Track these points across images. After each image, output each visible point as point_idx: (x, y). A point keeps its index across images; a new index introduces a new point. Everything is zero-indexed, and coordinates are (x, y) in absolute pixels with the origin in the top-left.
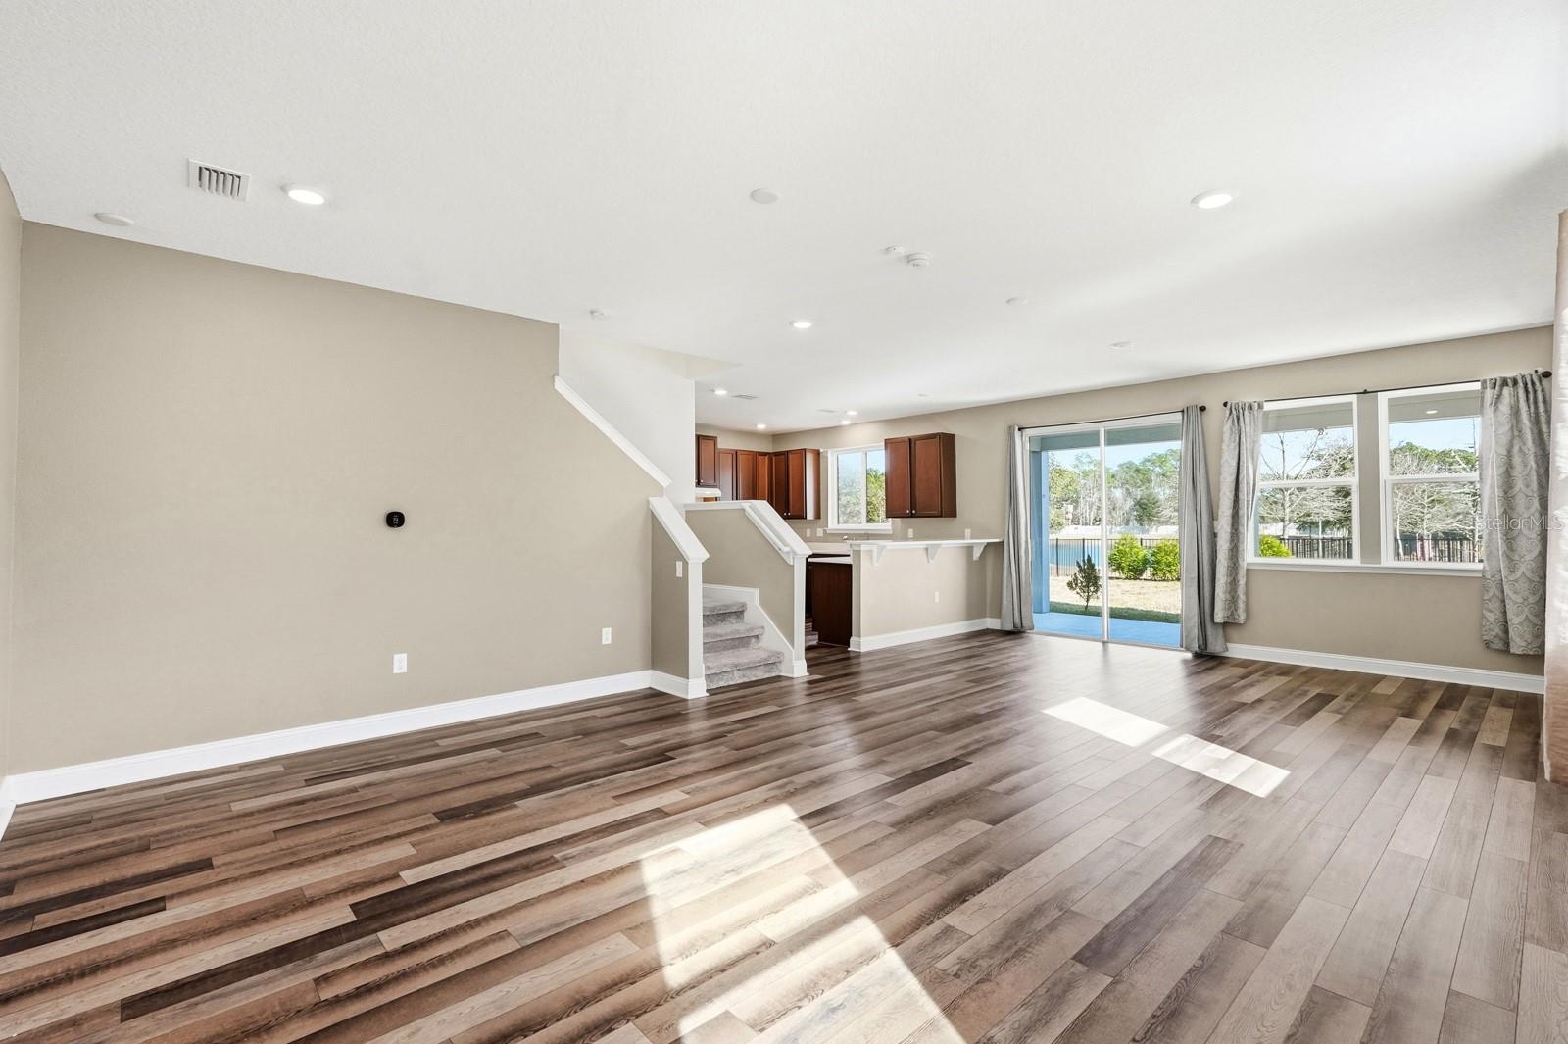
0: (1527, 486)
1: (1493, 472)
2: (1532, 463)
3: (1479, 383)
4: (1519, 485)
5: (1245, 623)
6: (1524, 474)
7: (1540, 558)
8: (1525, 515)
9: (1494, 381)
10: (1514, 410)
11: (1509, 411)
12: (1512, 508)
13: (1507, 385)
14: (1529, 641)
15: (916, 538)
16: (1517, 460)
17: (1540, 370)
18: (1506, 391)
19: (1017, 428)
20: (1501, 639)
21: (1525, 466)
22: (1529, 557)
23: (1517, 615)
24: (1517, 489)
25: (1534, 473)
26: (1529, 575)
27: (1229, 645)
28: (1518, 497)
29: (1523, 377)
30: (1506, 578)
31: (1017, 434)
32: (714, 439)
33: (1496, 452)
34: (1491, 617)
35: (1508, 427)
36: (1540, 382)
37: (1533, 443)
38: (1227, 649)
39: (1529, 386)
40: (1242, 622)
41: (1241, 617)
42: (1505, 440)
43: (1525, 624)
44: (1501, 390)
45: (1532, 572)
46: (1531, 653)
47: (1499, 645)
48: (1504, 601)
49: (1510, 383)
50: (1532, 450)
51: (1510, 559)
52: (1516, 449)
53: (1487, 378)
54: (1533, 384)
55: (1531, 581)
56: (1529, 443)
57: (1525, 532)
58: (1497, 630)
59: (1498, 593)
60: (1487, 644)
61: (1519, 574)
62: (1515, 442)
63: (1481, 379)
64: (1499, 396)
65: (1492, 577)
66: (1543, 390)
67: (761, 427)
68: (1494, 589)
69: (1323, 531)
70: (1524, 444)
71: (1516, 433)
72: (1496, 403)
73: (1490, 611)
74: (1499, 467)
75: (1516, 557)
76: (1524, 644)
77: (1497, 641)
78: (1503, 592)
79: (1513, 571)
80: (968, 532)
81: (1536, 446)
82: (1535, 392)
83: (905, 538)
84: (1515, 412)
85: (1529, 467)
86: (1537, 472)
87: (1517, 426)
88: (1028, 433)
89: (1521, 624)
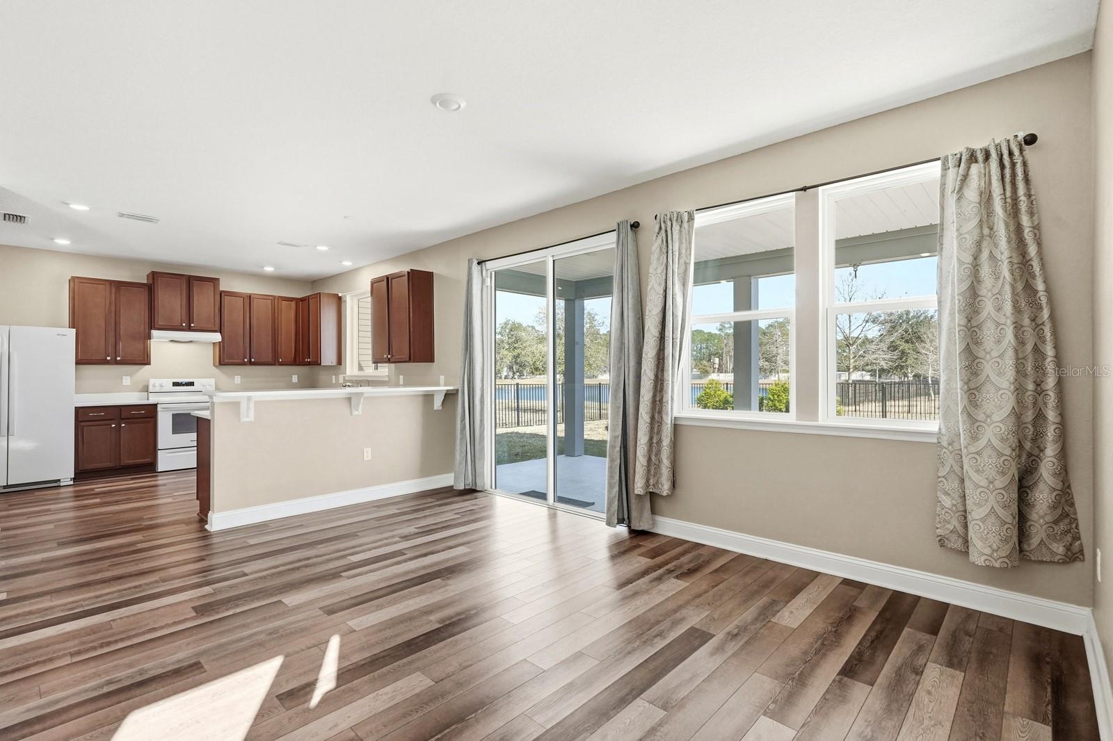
0: (999, 309)
1: (953, 291)
2: (1006, 272)
3: (939, 162)
4: (988, 307)
5: (668, 496)
6: (996, 291)
7: (1013, 419)
8: (995, 354)
9: (958, 156)
10: (985, 197)
11: (977, 199)
12: (977, 343)
13: (976, 161)
14: (995, 547)
15: (405, 385)
16: (985, 271)
17: (1021, 135)
18: (975, 169)
19: (475, 262)
20: (959, 536)
21: (997, 278)
22: (997, 417)
23: (979, 505)
24: (984, 315)
25: (1008, 289)
26: (996, 442)
27: (659, 519)
28: (985, 328)
29: (998, 147)
30: (966, 447)
31: (476, 268)
32: (215, 281)
33: (958, 259)
34: (947, 502)
35: (975, 222)
36: (1021, 150)
37: (1009, 242)
38: (654, 523)
39: (1006, 157)
40: (665, 494)
41: (665, 488)
42: (970, 241)
43: (992, 519)
44: (969, 168)
45: (1003, 440)
46: (997, 565)
47: (957, 544)
48: (962, 481)
49: (980, 157)
50: (1006, 254)
51: (971, 419)
52: (985, 254)
53: (949, 153)
54: (1011, 154)
55: (1000, 454)
56: (1003, 243)
57: (993, 377)
58: (955, 523)
59: (957, 469)
60: (942, 542)
61: (983, 442)
62: (985, 244)
63: (942, 156)
64: (966, 177)
65: (949, 444)
66: (1025, 164)
67: (269, 269)
68: (950, 461)
69: (880, 377)
70: (996, 245)
71: (986, 231)
72: (961, 189)
73: (947, 494)
74: (961, 281)
75: (981, 417)
76: (988, 551)
77: (954, 537)
78: (962, 467)
79: (974, 438)
80: (442, 378)
81: (1011, 251)
82: (1013, 165)
83: (397, 385)
84: (986, 199)
85: (1002, 278)
86: (1013, 288)
87: (988, 221)
88: (492, 266)
89: (983, 520)
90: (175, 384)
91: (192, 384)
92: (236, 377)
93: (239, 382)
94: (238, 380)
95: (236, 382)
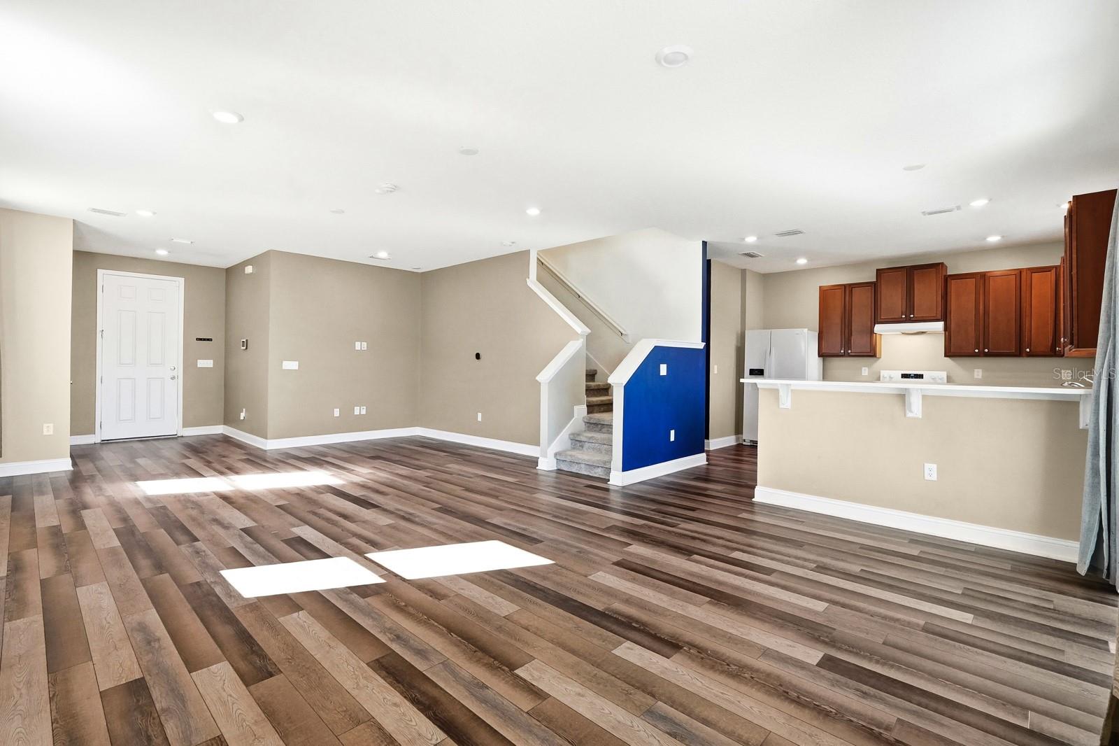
32: (937, 267)
90: (904, 376)
91: (921, 376)
92: (976, 370)
93: (980, 377)
94: (978, 373)
95: (976, 377)
